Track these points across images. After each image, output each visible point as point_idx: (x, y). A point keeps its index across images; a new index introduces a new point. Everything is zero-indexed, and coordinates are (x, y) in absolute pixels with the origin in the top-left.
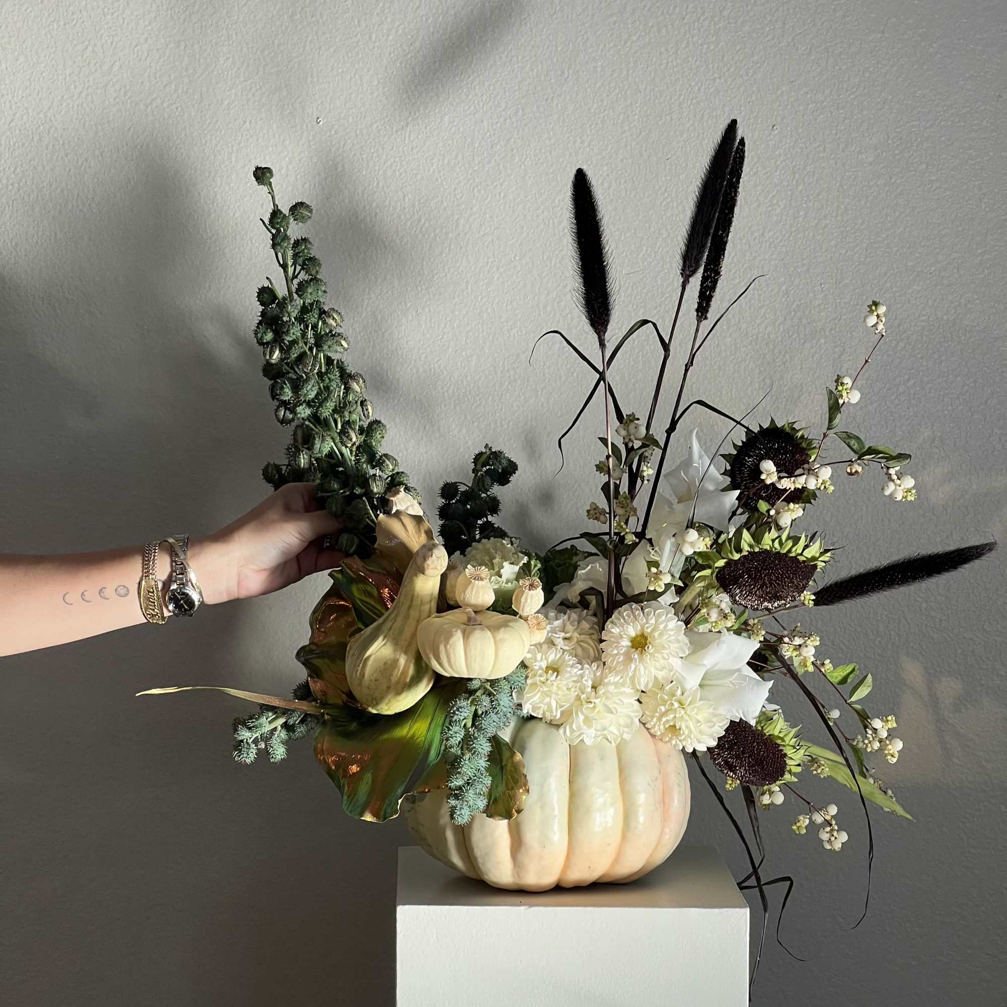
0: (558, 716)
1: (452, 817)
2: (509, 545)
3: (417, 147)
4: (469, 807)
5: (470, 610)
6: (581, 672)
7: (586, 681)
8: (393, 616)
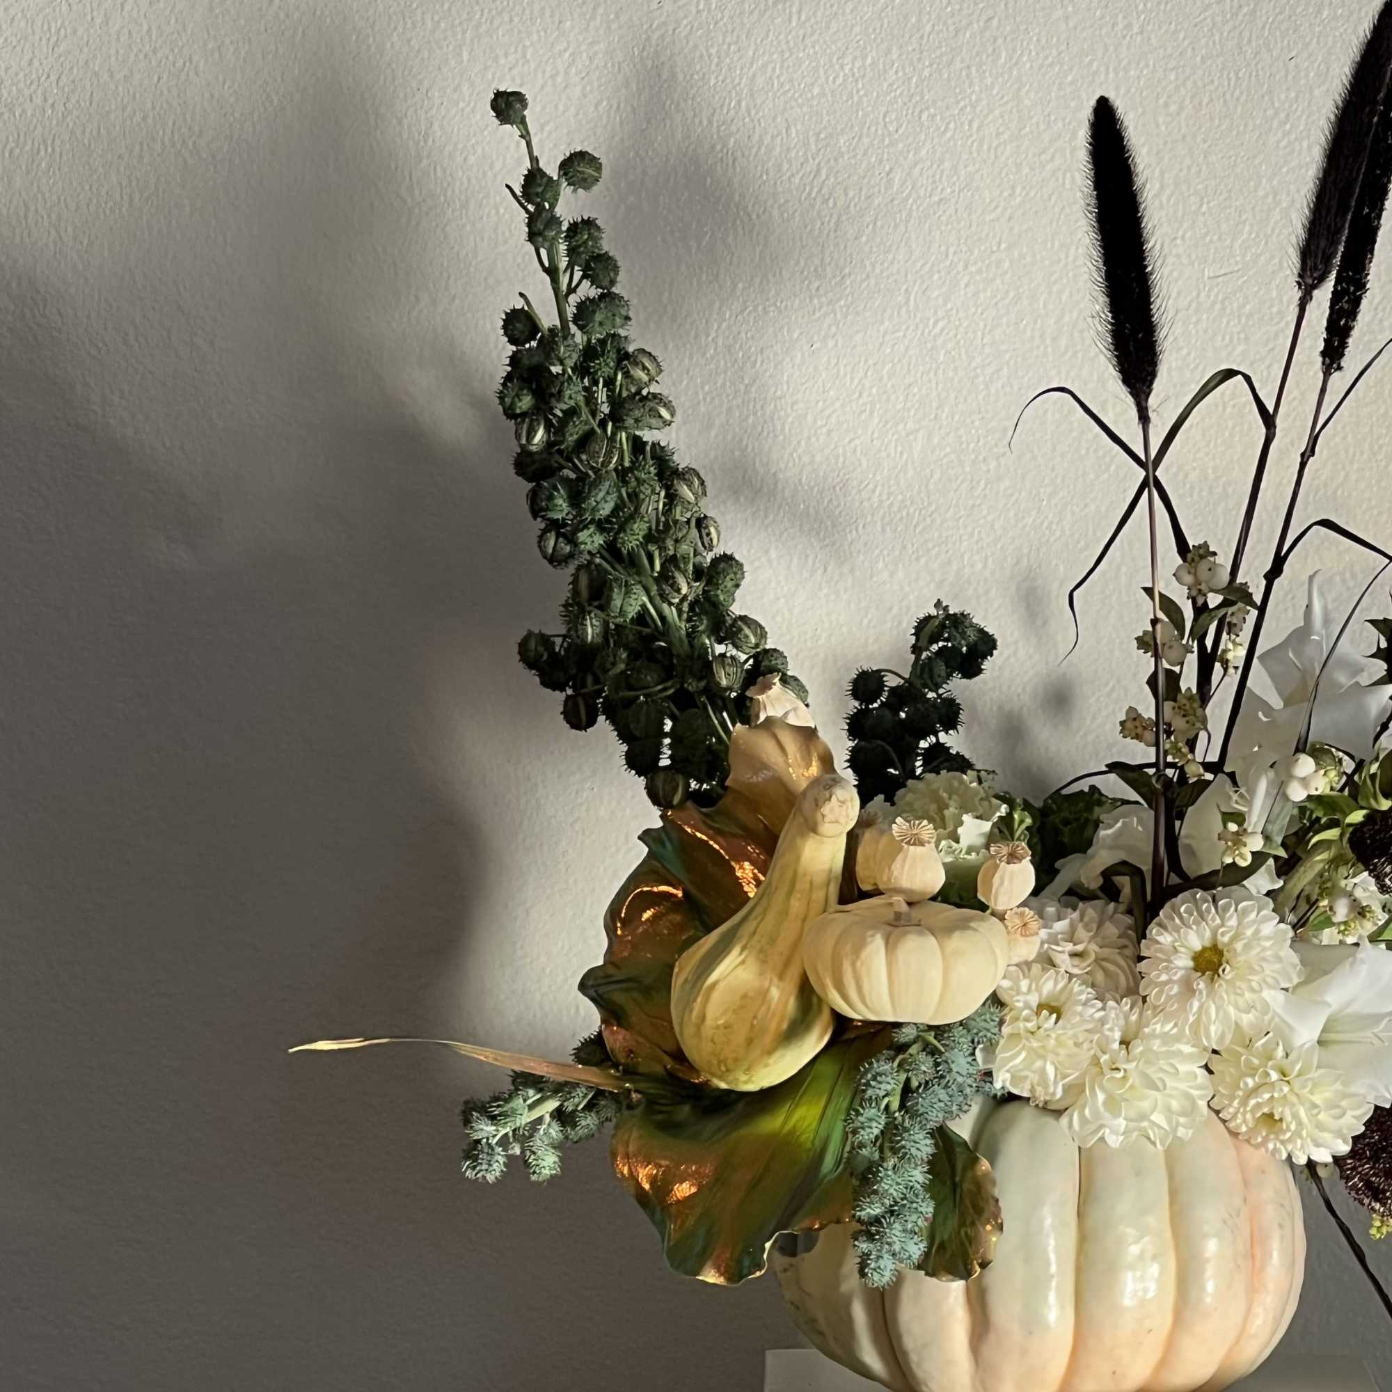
0: (1059, 1095)
1: (862, 1274)
2: (975, 784)
3: (812, 35)
4: (894, 1255)
5: (899, 900)
6: (1102, 1013)
7: (1111, 1030)
8: (758, 910)
